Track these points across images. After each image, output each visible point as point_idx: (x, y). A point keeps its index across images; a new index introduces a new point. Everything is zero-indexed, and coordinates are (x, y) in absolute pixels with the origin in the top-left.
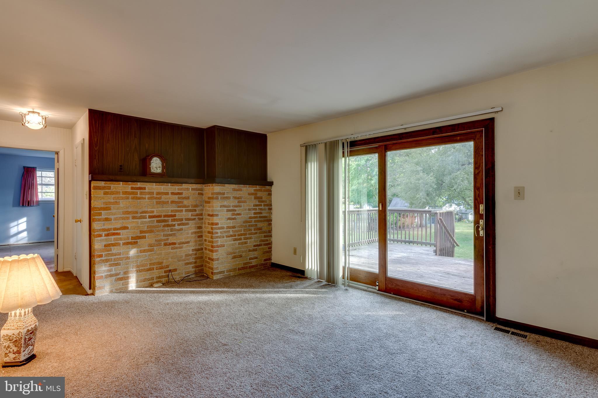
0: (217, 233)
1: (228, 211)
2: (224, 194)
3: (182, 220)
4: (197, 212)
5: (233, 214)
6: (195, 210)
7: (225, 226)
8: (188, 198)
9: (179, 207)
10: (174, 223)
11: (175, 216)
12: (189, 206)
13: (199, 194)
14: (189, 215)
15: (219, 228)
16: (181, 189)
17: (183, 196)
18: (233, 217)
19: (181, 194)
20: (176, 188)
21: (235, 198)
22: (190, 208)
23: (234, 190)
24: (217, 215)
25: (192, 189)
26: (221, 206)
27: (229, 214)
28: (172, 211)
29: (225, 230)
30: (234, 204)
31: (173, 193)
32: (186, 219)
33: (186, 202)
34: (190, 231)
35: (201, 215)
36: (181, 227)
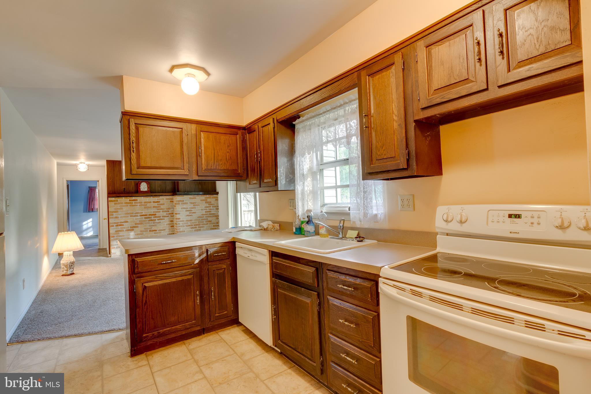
0: (180, 224)
1: (187, 211)
2: (183, 201)
3: (160, 217)
4: (170, 212)
5: (190, 213)
6: (169, 211)
7: (185, 220)
8: (164, 204)
9: (158, 209)
10: (155, 219)
11: (155, 215)
12: (164, 209)
13: (170, 201)
14: (165, 214)
15: (181, 221)
16: (159, 199)
17: (161, 203)
18: (190, 214)
19: (159, 202)
20: (156, 199)
21: (191, 203)
22: (165, 210)
23: (190, 198)
24: (179, 214)
25: (166, 199)
26: (182, 208)
27: (188, 213)
28: (153, 212)
29: (185, 222)
30: (190, 207)
31: (154, 202)
32: (163, 216)
33: (162, 207)
34: (166, 223)
35: (173, 213)
36: (160, 221)
